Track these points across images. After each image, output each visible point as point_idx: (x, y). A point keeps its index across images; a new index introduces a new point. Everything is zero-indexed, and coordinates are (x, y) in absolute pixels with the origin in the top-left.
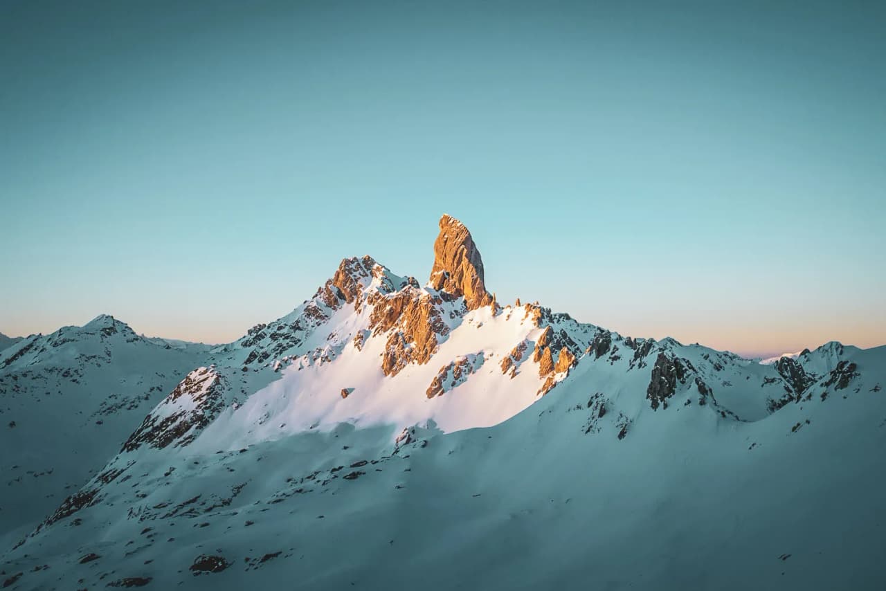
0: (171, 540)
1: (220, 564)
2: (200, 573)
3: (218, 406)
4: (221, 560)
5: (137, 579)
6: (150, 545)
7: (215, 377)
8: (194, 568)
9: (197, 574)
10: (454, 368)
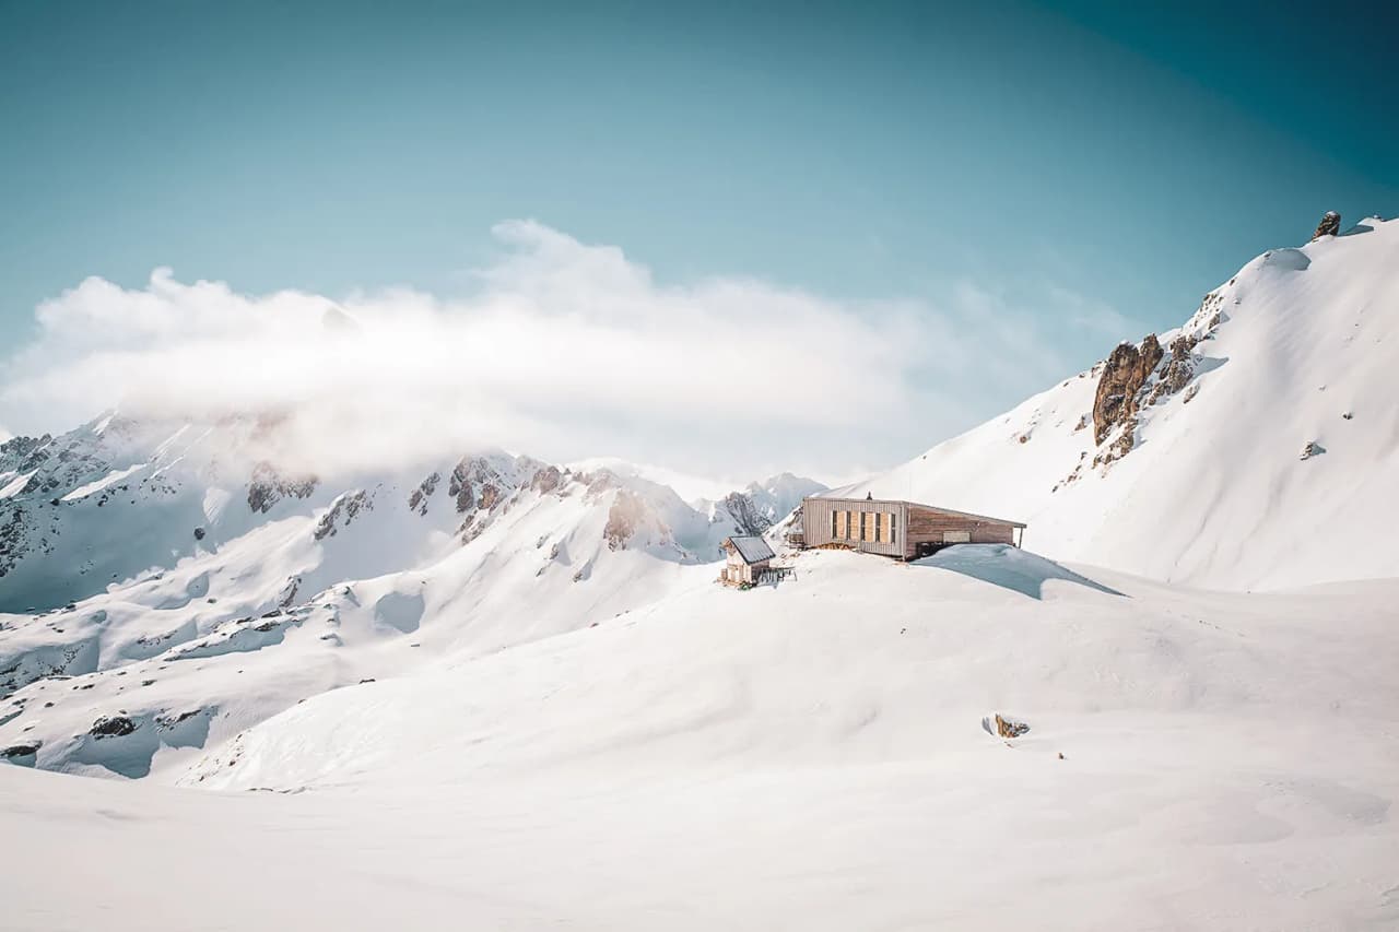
0: (50, 705)
1: (127, 726)
2: (102, 737)
3: (20, 549)
4: (127, 721)
5: (21, 748)
6: (20, 712)
7: (13, 512)
8: (94, 731)
9: (99, 738)
10: (346, 502)
